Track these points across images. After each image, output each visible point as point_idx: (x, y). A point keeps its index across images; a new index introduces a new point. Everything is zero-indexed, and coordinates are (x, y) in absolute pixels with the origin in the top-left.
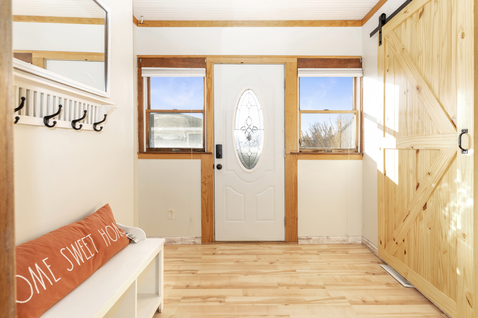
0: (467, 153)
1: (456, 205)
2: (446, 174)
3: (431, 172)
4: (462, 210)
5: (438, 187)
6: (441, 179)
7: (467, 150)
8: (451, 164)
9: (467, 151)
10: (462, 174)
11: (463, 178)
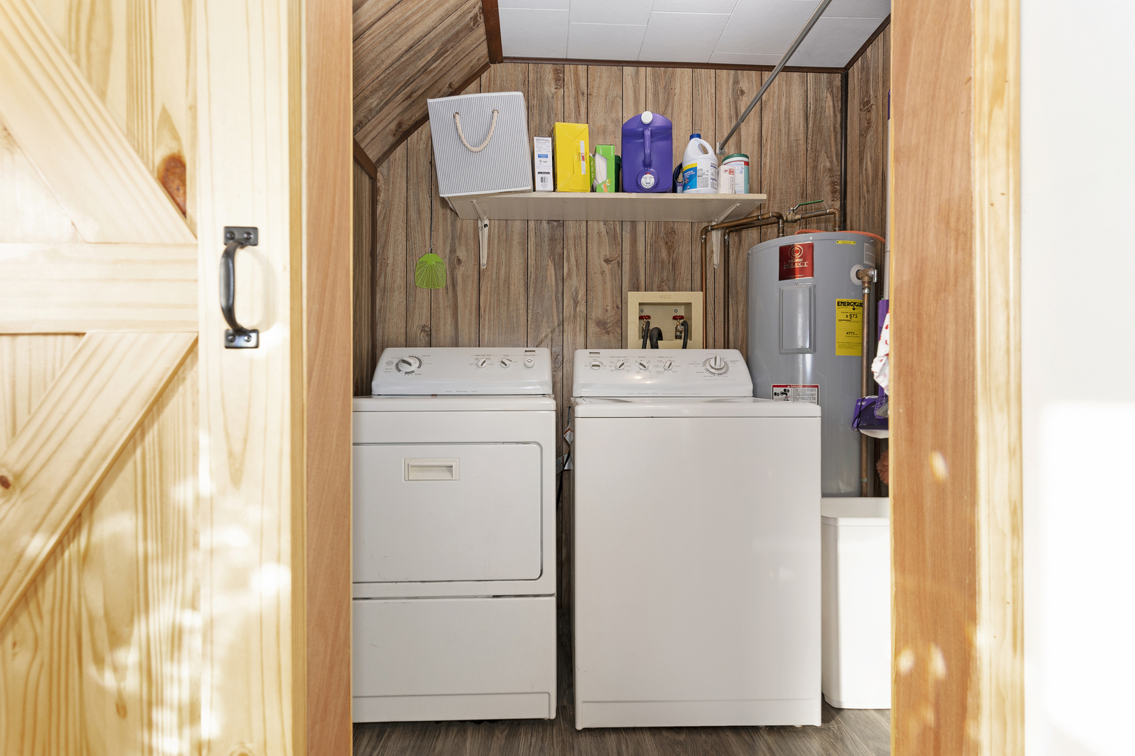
0: (257, 347)
1: (191, 620)
2: (129, 467)
3: (18, 468)
4: (225, 636)
5: (70, 552)
6: (92, 500)
7: (255, 331)
8: (160, 411)
9: (253, 335)
10: (231, 454)
11: (236, 474)
